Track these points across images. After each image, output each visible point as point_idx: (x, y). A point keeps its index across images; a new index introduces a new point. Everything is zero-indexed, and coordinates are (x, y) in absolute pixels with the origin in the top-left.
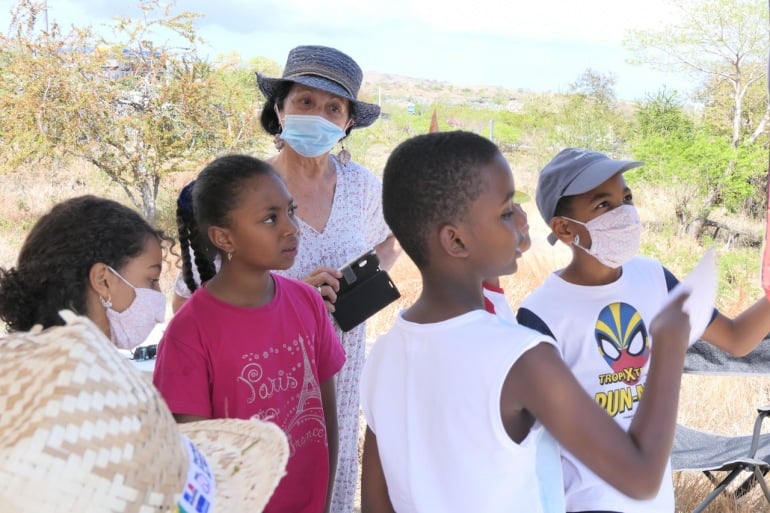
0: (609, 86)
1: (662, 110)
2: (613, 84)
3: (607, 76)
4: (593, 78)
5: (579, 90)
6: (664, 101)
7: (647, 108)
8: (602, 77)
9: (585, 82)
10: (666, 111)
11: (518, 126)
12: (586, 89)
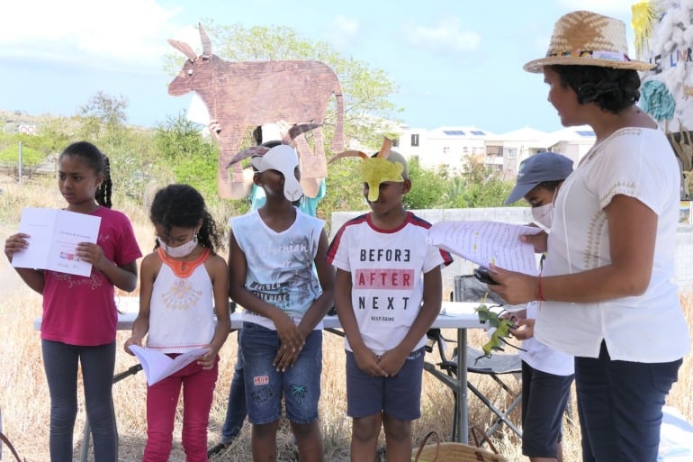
0: (121, 109)
1: (183, 132)
2: (124, 107)
3: (119, 99)
4: (104, 101)
5: (90, 113)
6: (185, 124)
7: (168, 131)
8: (112, 99)
9: (96, 105)
10: (187, 135)
11: (36, 149)
12: (98, 112)
